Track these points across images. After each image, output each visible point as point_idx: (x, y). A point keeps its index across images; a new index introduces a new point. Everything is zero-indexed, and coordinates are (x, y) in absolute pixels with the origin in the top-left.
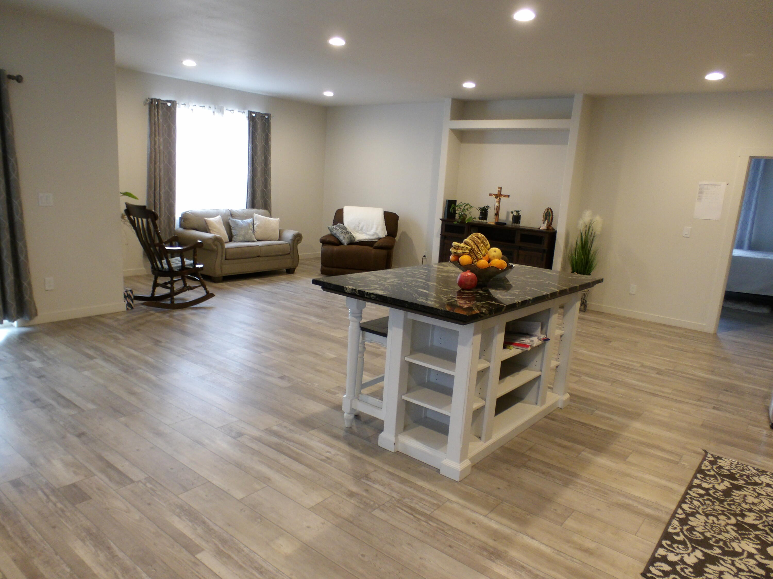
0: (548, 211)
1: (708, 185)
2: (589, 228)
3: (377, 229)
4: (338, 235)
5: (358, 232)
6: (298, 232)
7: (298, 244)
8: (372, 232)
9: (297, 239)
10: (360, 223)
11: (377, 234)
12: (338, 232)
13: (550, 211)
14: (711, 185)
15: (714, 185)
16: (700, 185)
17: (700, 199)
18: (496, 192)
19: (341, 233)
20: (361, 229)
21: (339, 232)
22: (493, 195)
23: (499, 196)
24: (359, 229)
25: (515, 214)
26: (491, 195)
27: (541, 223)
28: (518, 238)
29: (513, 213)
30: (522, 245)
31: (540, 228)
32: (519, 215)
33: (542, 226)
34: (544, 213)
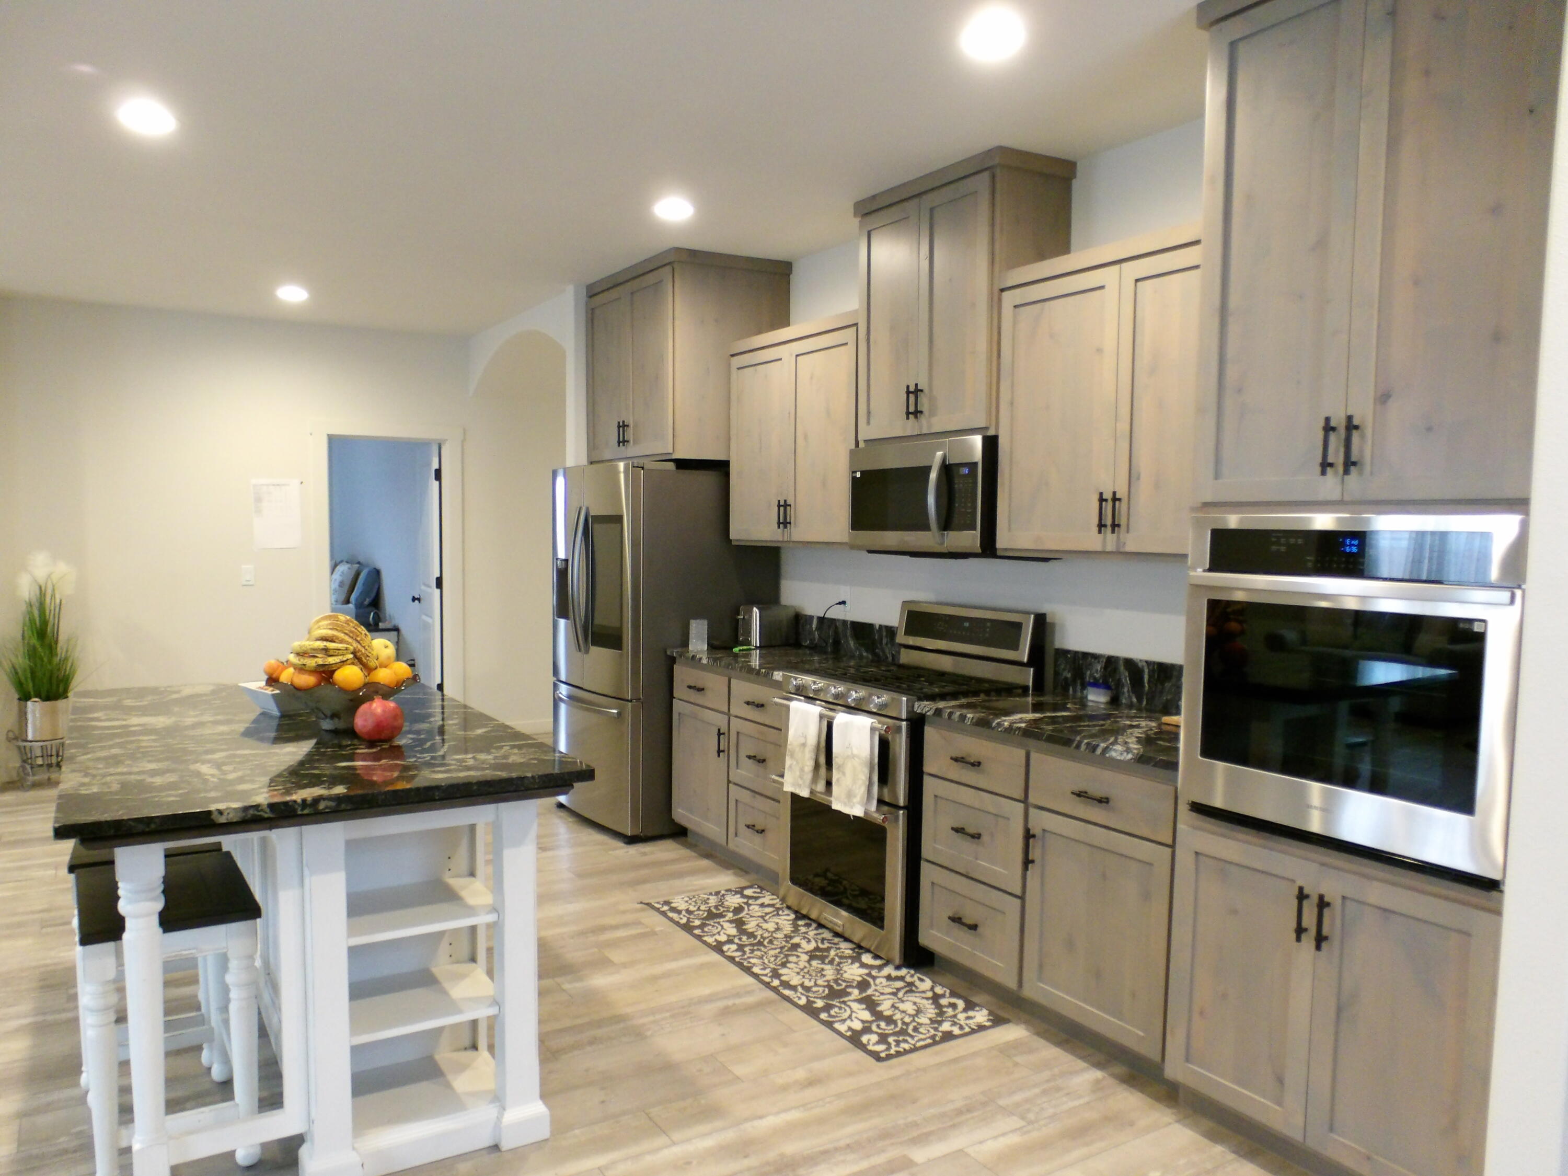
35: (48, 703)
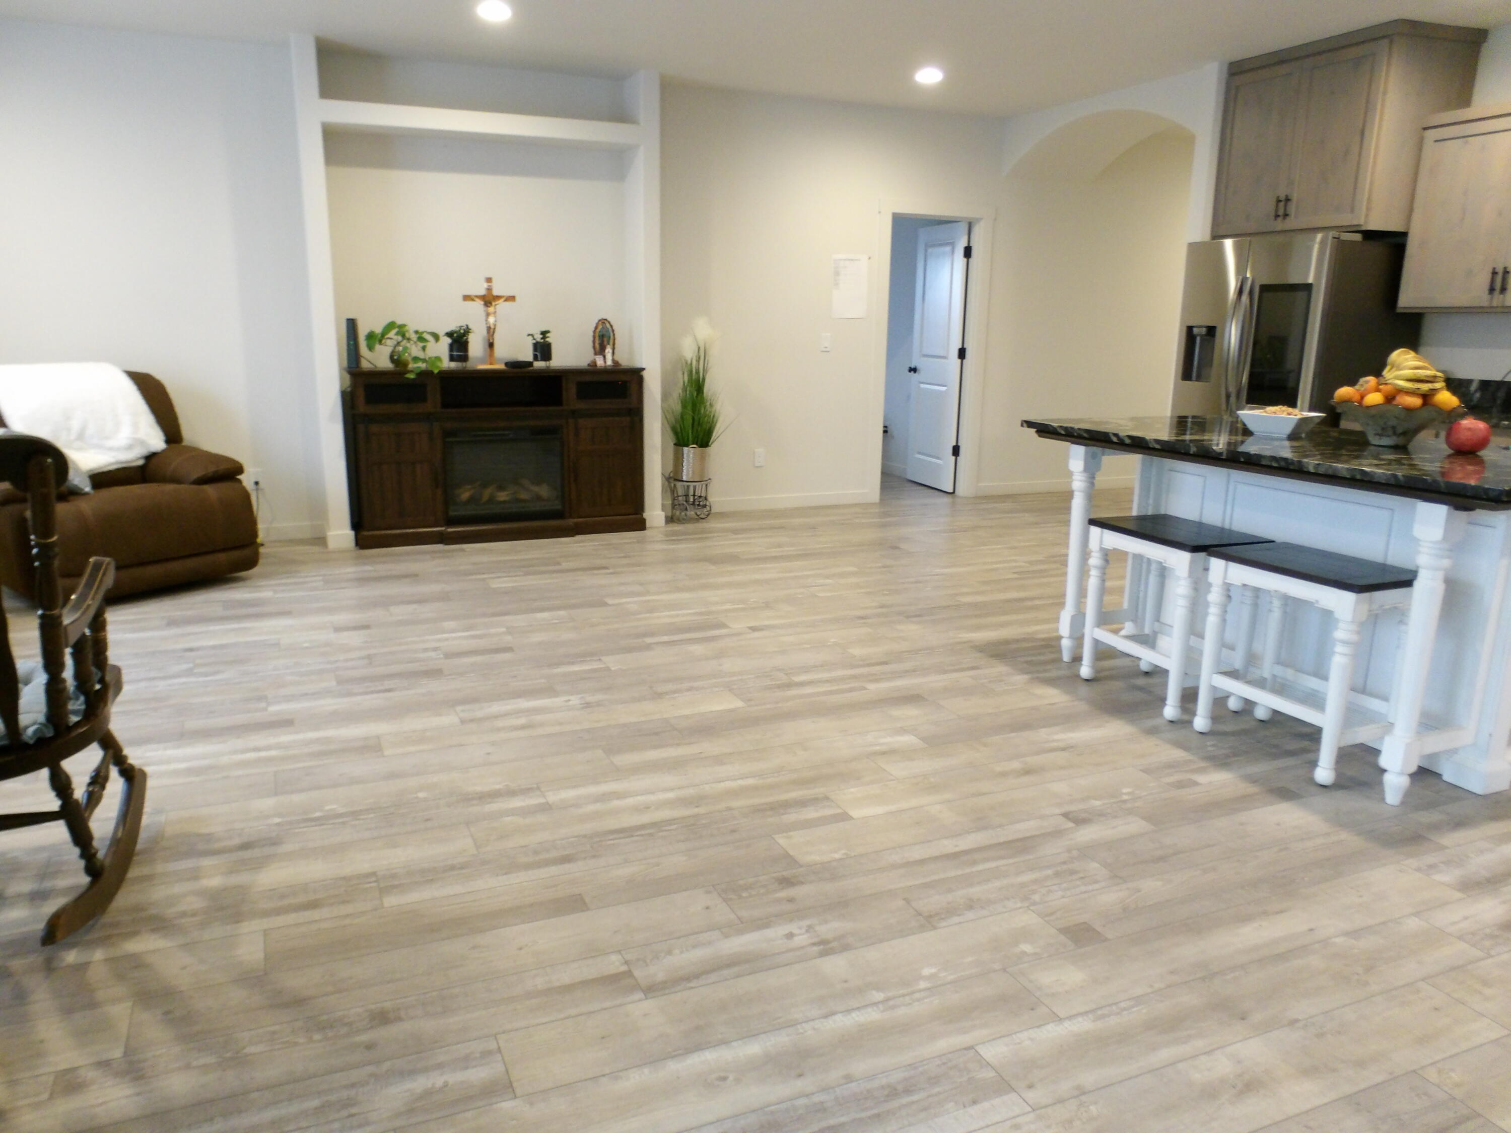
0: (604, 325)
2: (702, 354)
5: (69, 445)
8: (123, 436)
10: (68, 418)
11: (142, 443)
13: (608, 325)
14: (849, 260)
18: (482, 292)
20: (81, 436)
22: (477, 299)
23: (488, 300)
24: (72, 437)
25: (539, 337)
26: (467, 298)
27: (596, 354)
28: (570, 392)
29: (535, 337)
30: (581, 405)
31: (594, 363)
32: (547, 339)
33: (597, 359)
34: (594, 332)
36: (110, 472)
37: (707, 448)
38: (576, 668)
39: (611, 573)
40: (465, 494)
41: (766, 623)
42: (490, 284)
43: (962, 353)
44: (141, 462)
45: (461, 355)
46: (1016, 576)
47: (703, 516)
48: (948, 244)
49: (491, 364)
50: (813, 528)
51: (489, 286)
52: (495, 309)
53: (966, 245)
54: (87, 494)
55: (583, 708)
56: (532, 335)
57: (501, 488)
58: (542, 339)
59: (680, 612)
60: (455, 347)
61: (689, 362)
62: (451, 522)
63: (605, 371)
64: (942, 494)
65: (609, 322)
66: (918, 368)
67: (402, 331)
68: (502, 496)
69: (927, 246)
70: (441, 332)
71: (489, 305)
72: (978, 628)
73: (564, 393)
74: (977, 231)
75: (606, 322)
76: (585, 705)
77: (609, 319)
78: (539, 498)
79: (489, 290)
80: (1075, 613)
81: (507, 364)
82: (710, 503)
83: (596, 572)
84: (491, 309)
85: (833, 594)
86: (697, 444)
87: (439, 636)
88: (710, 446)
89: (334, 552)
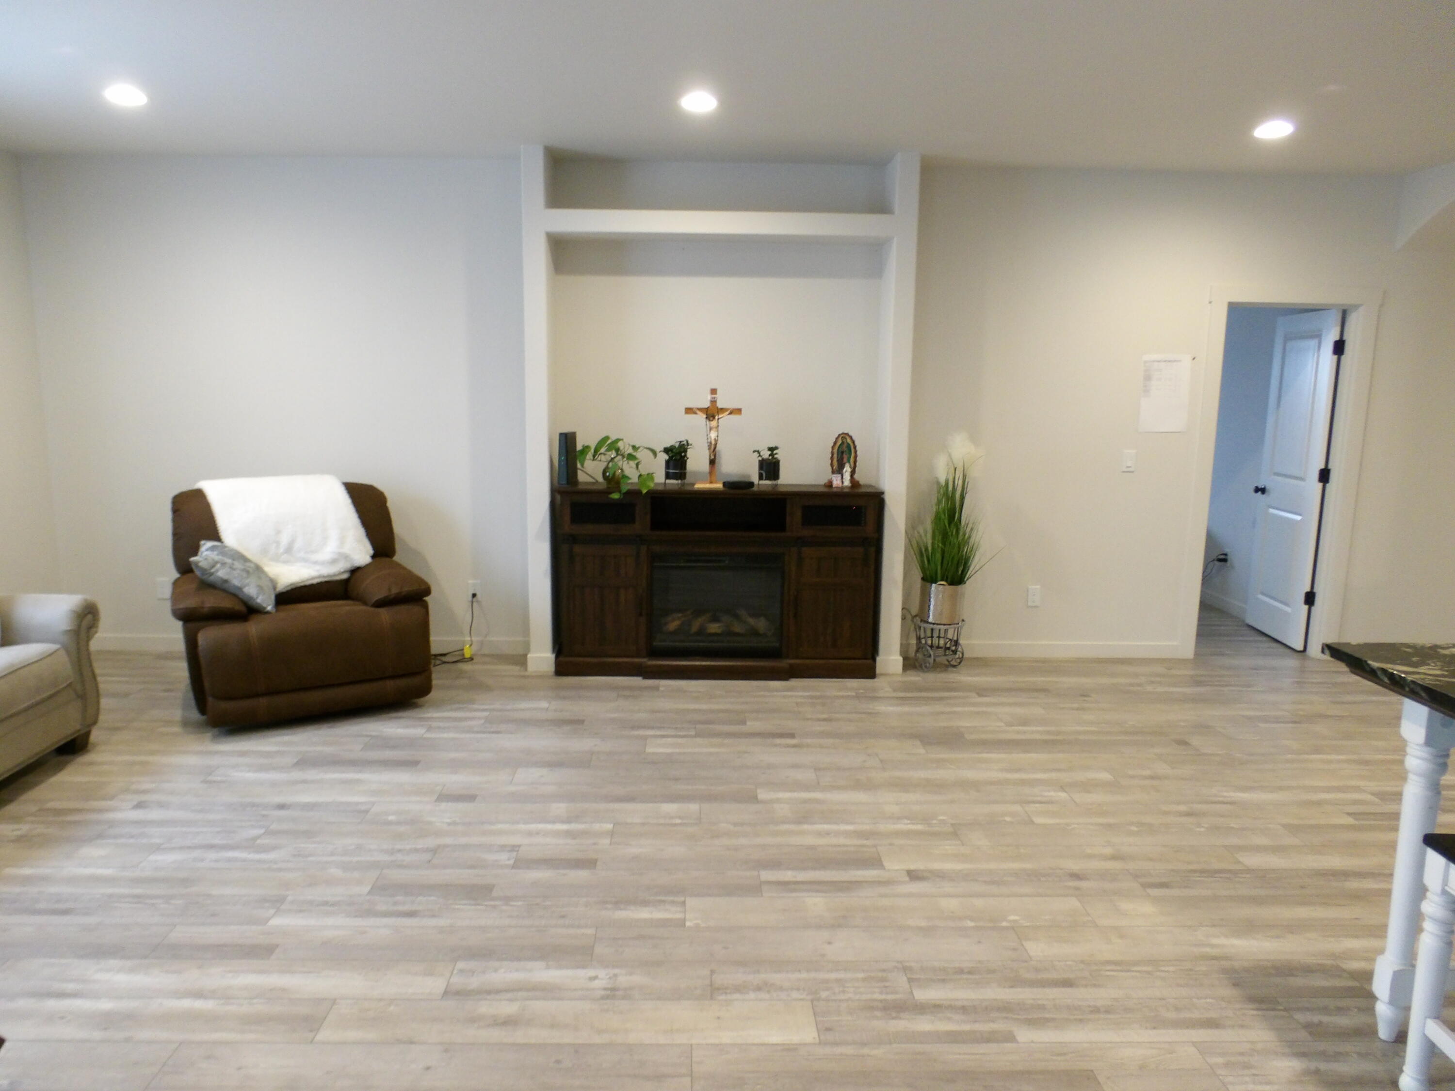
0: (844, 440)
1: (1159, 361)
2: (960, 476)
3: (342, 541)
4: (236, 582)
5: (276, 559)
6: (86, 600)
7: (89, 638)
8: (328, 551)
9: (85, 623)
10: (278, 532)
11: (346, 557)
12: (236, 573)
13: (849, 441)
14: (1165, 361)
15: (1169, 361)
16: (1145, 362)
17: (1146, 391)
18: (707, 404)
19: (245, 575)
20: (289, 550)
21: (238, 571)
22: (698, 412)
23: (711, 413)
24: (281, 550)
25: (766, 454)
26: (689, 411)
27: (833, 472)
28: (795, 517)
29: (762, 453)
30: (807, 532)
31: (830, 484)
32: (776, 456)
33: (834, 479)
34: (833, 448)
35: (952, 587)
36: (312, 586)
37: (960, 586)
38: (644, 914)
39: (795, 746)
40: (673, 625)
41: (936, 866)
42: (714, 396)
43: (1324, 476)
44: (345, 576)
45: (677, 473)
46: (1350, 821)
47: (953, 663)
48: (1312, 337)
49: (711, 482)
50: (1084, 694)
51: (713, 398)
52: (718, 423)
53: (1337, 338)
54: (268, 613)
55: (603, 998)
56: (758, 452)
57: (715, 619)
58: (770, 455)
59: (834, 827)
60: (671, 463)
61: (943, 482)
62: (654, 653)
63: (841, 494)
64: (1288, 651)
65: (851, 438)
66: (1267, 488)
67: (614, 446)
68: (714, 628)
69: (1287, 339)
70: (659, 448)
71: (711, 419)
72: (1249, 928)
73: (788, 519)
74: (1353, 321)
75: (847, 437)
76: (608, 992)
77: (851, 434)
78: (755, 633)
79: (714, 402)
80: (1401, 968)
81: (724, 484)
82: (962, 649)
83: (778, 741)
84: (714, 423)
85: (1058, 821)
86: (946, 581)
87: (533, 827)
88: (965, 583)
89: (533, 677)
